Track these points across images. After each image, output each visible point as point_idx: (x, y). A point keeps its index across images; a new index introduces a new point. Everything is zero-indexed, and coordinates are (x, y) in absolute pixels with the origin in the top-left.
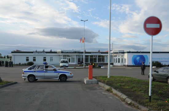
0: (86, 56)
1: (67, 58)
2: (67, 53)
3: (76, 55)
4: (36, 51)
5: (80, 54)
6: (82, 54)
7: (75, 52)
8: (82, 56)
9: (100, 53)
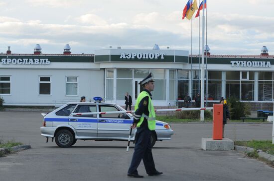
0: (211, 74)
1: (134, 80)
2: (136, 60)
3: (172, 71)
4: (9, 52)
5: (189, 66)
6: (195, 66)
7: (168, 59)
8: (196, 73)
9: (266, 60)
